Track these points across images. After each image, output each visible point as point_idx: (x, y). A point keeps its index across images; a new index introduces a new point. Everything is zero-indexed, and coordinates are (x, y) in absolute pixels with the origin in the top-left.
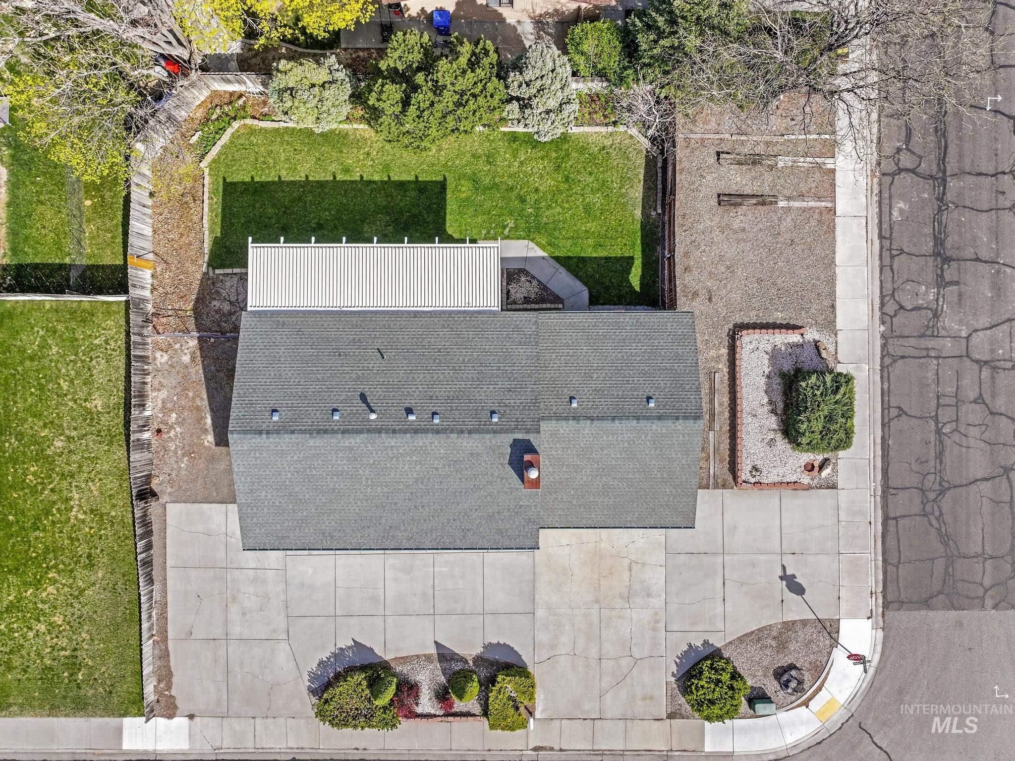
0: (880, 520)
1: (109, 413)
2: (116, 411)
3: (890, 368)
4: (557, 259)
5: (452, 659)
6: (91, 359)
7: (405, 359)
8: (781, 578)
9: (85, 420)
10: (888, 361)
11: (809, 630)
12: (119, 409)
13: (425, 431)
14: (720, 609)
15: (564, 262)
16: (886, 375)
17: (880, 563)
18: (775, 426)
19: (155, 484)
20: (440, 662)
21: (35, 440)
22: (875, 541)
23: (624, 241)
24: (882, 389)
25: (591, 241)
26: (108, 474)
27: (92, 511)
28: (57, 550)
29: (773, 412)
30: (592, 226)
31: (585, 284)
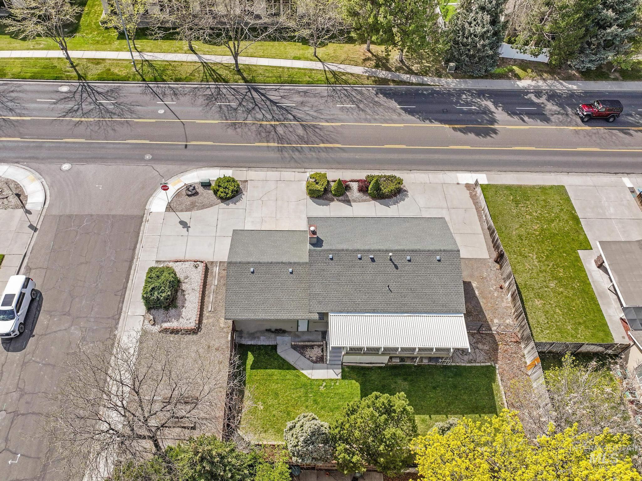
0: (137, 249)
1: (531, 298)
2: (527, 299)
3: (116, 313)
4: (295, 369)
5: (344, 201)
6: (548, 322)
7: (377, 287)
8: (189, 227)
9: (542, 295)
10: (117, 317)
11: (180, 209)
12: (526, 299)
13: (364, 251)
14: (220, 216)
15: (290, 367)
16: (119, 310)
17: (141, 232)
18: (183, 284)
19: (498, 266)
20: (349, 200)
21: (565, 287)
22: (142, 241)
23: (256, 378)
24: (123, 304)
25: (275, 378)
26: (523, 272)
27: (526, 257)
28: (537, 241)
29: (183, 291)
30: (274, 386)
31: (278, 356)
